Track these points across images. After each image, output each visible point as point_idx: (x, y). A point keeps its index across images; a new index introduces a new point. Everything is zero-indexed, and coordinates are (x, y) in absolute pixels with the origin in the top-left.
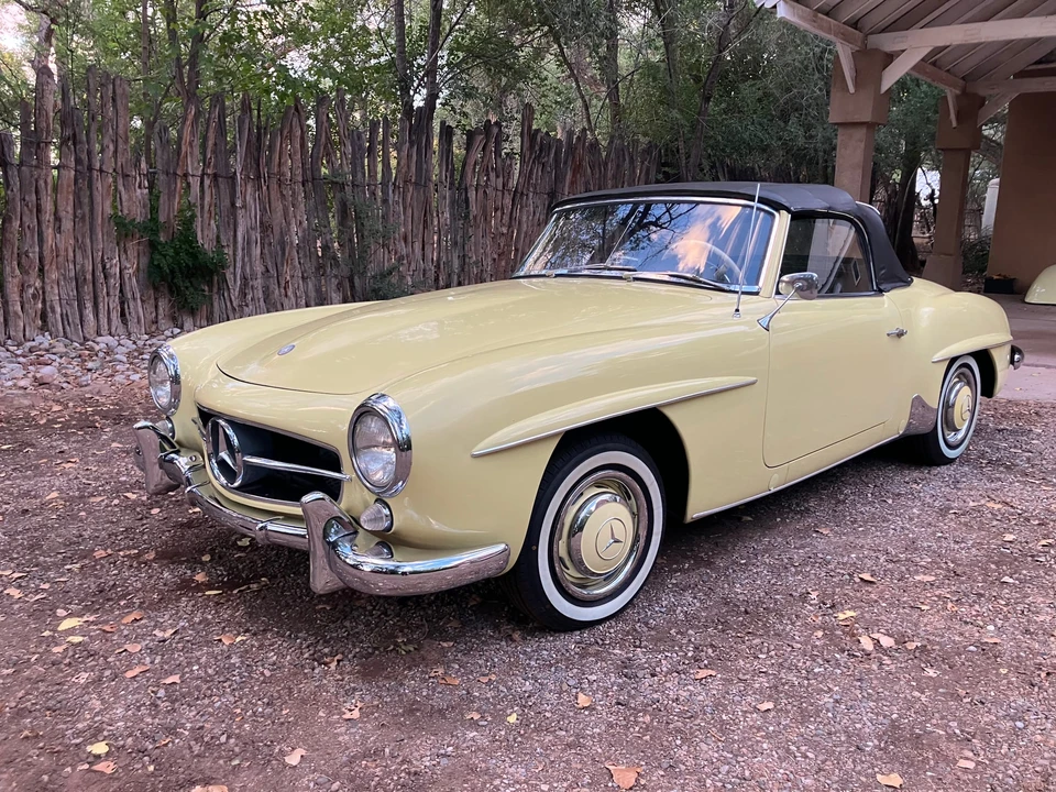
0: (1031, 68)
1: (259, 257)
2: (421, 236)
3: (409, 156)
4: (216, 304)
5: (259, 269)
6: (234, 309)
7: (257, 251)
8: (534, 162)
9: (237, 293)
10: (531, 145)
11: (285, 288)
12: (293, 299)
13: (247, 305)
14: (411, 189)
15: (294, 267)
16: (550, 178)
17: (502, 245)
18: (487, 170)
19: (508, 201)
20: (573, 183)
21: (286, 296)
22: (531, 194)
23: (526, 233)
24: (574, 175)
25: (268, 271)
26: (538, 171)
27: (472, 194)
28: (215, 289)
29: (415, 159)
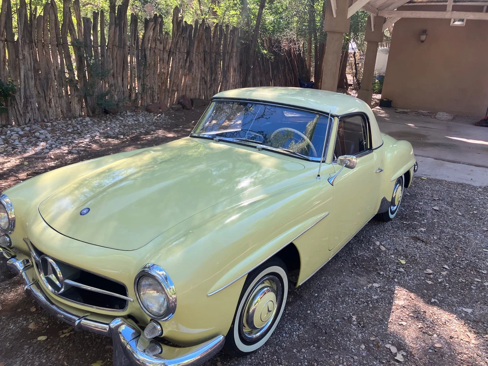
0: (407, 4)
1: (33, 86)
2: (121, 74)
3: (115, 32)
4: (10, 112)
5: (34, 92)
6: (21, 115)
7: (32, 83)
8: (179, 37)
9: (22, 106)
10: (177, 29)
11: (49, 103)
12: (54, 108)
13: (28, 113)
14: (116, 49)
15: (54, 91)
16: (187, 44)
17: (163, 78)
18: (156, 40)
19: (166, 56)
20: (198, 47)
21: (50, 107)
22: (177, 53)
23: (175, 72)
24: (198, 43)
25: (39, 93)
26: (180, 41)
27: (148, 53)
28: (9, 104)
29: (118, 33)
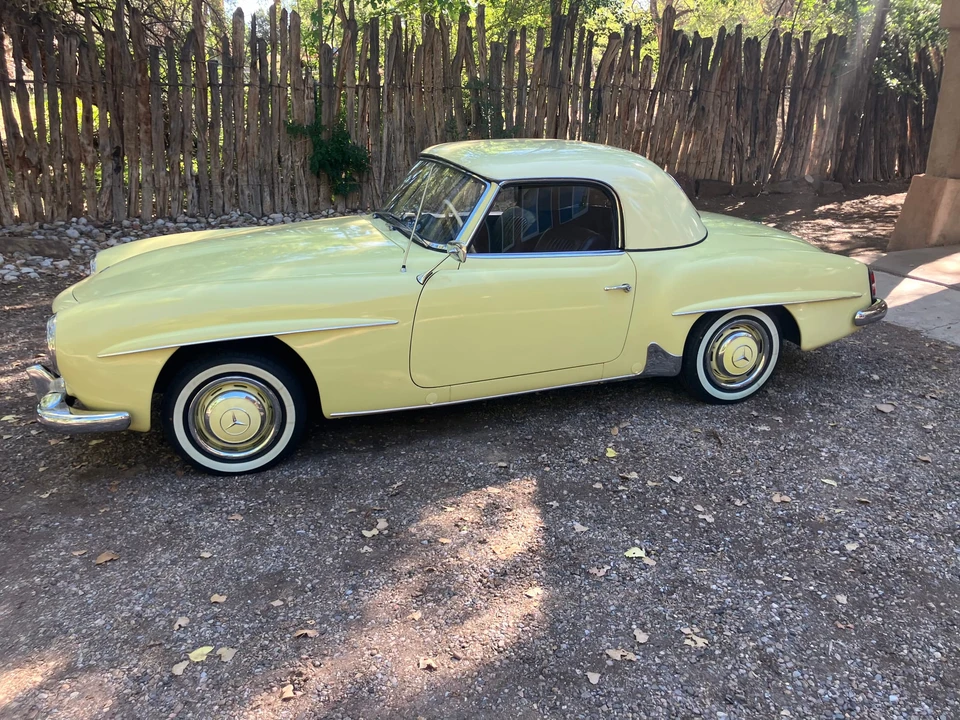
4: (364, 190)
7: (401, 149)
9: (381, 182)
10: (670, 47)
14: (546, 92)
16: (695, 75)
17: (636, 141)
18: (624, 71)
19: (643, 99)
20: (722, 79)
22: (670, 93)
24: (723, 71)
26: (678, 71)
27: (606, 95)
28: (365, 179)
29: (550, 64)
